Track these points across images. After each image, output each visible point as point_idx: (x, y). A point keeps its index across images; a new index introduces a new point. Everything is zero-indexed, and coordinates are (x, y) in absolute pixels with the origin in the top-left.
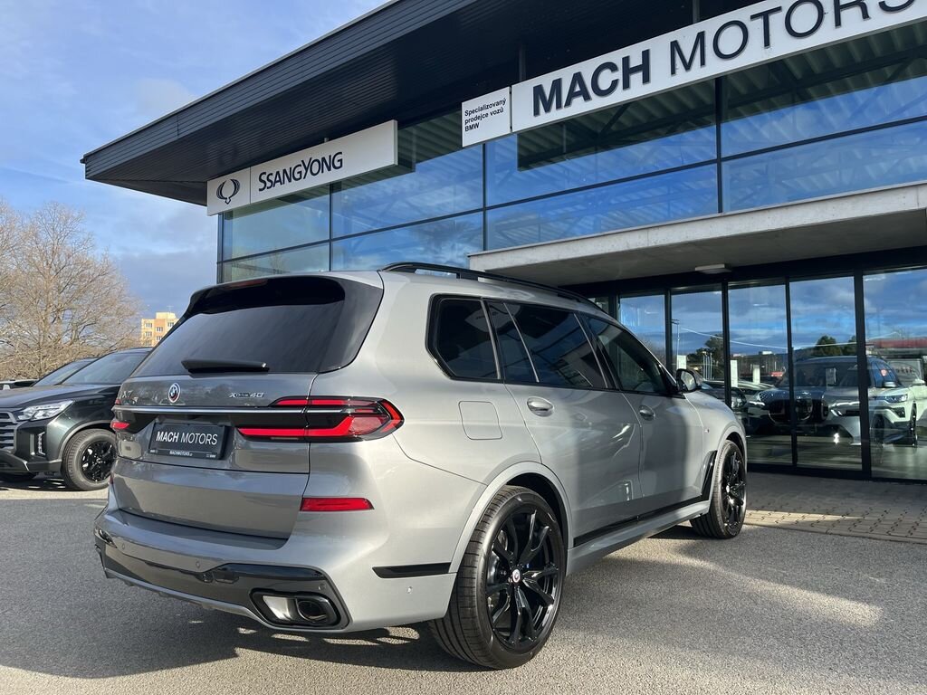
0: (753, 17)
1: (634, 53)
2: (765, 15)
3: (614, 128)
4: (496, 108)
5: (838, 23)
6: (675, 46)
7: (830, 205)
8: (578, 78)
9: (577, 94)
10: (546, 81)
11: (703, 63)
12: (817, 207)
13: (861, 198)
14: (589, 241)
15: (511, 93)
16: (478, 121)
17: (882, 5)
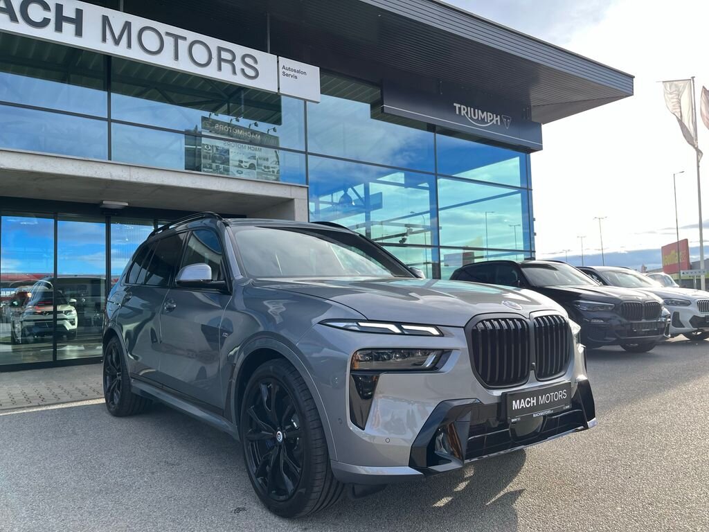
0: (168, 34)
2: (177, 38)
5: (220, 69)
6: (105, 20)
9: (3, 10)
11: (129, 46)
14: (70, 161)
17: (243, 70)
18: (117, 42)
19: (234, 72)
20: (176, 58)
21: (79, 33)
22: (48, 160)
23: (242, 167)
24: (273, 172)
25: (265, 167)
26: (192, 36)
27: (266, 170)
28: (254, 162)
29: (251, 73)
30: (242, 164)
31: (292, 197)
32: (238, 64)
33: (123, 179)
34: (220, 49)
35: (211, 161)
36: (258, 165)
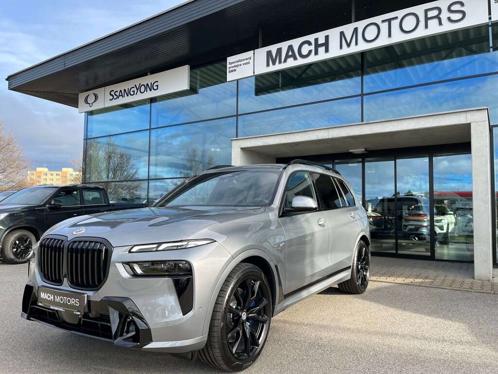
0: (383, 21)
1: (321, 36)
2: (389, 21)
3: (303, 76)
4: (246, 61)
5: (426, 27)
6: (342, 34)
7: (422, 120)
8: (290, 48)
9: (290, 56)
10: (273, 48)
11: (356, 44)
12: (416, 121)
13: (438, 116)
14: (297, 134)
15: (254, 54)
16: (236, 68)
17: (449, 19)
18: (349, 45)
19: (440, 24)
20: (390, 35)
21: (327, 51)
26: (400, 13)
29: (458, 16)
31: (468, 122)
32: (445, 15)
33: (325, 138)
34: (426, 11)
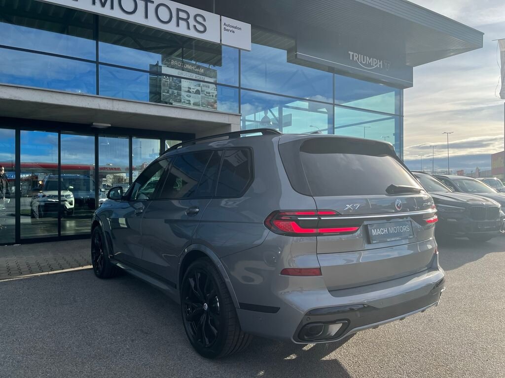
2: (146, 1)
5: (178, 25)
11: (112, 8)
17: (195, 26)
18: (103, 5)
19: (189, 28)
20: (146, 17)
22: (55, 95)
23: (190, 92)
24: (213, 96)
25: (207, 93)
27: (208, 95)
28: (199, 88)
29: (201, 28)
30: (191, 90)
31: (230, 123)
32: (192, 22)
33: (108, 109)
34: (178, 10)
35: (168, 88)
36: (202, 91)
